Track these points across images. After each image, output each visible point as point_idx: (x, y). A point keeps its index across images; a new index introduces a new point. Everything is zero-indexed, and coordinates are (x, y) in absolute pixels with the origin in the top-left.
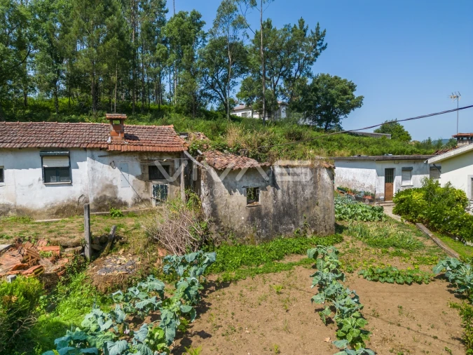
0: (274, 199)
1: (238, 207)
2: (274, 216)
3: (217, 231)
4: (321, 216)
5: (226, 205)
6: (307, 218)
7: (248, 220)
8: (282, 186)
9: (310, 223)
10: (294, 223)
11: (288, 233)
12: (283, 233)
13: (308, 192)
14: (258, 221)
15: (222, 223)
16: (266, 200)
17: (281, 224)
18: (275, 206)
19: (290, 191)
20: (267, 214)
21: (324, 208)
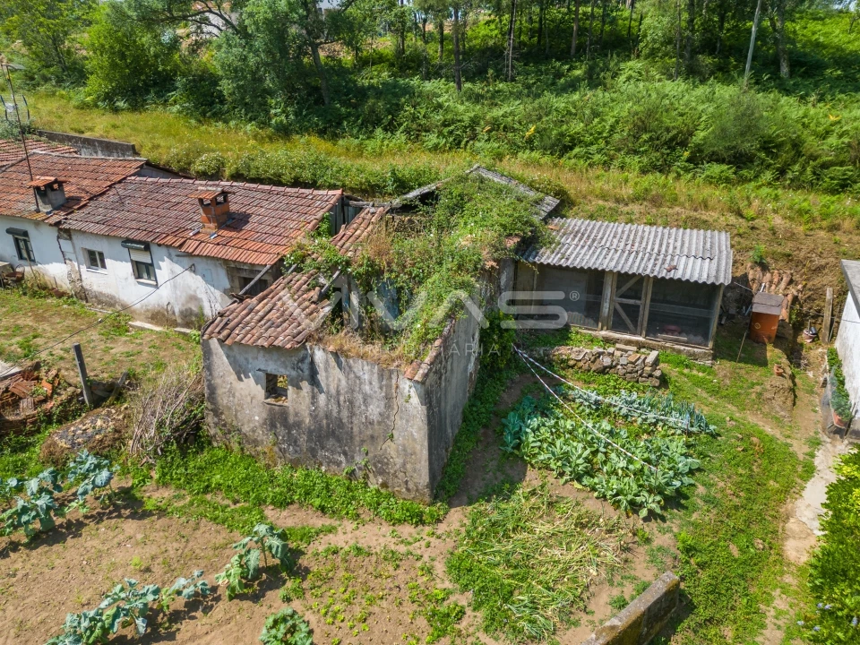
0: (313, 404)
1: (249, 398)
2: (310, 432)
3: (216, 424)
4: (399, 461)
5: (230, 391)
6: (371, 455)
7: (265, 423)
8: (328, 385)
9: (375, 465)
10: (345, 454)
11: (334, 467)
12: (325, 464)
13: (374, 410)
14: (281, 431)
15: (223, 417)
16: (298, 401)
17: (323, 448)
18: (314, 416)
19: (342, 398)
20: (298, 425)
21: (405, 450)
